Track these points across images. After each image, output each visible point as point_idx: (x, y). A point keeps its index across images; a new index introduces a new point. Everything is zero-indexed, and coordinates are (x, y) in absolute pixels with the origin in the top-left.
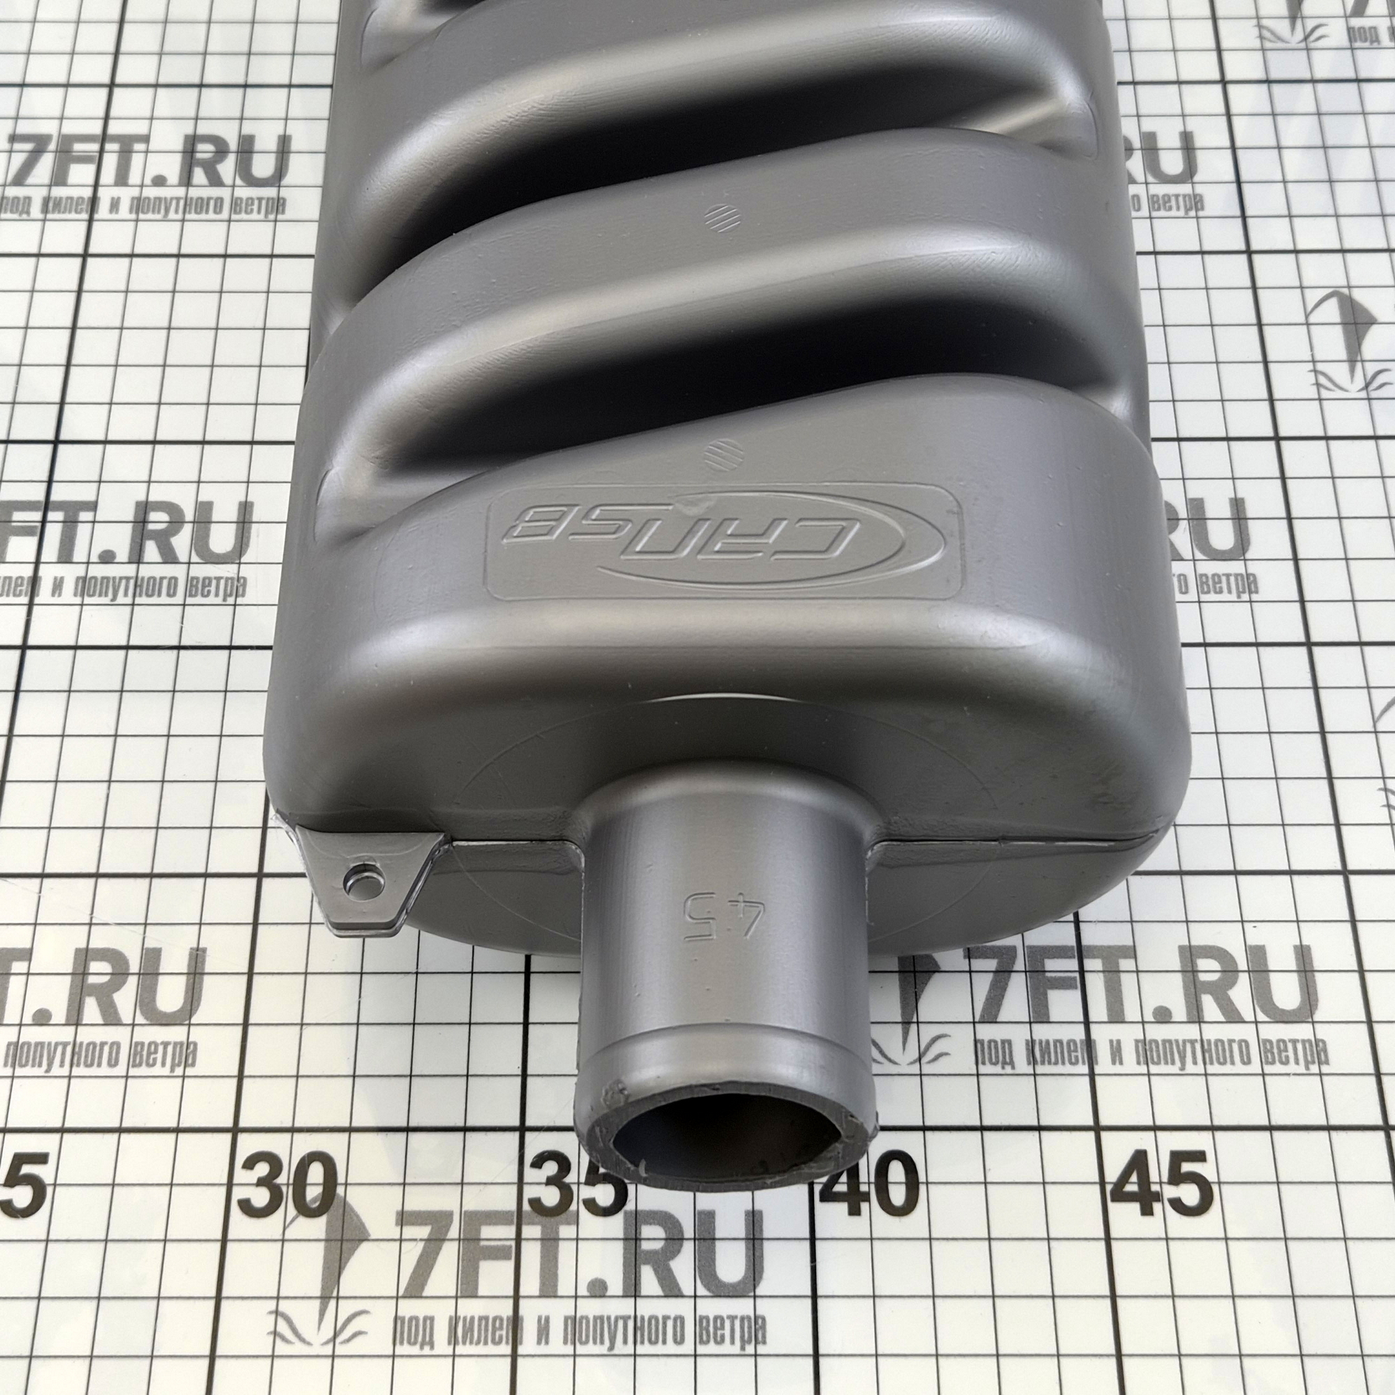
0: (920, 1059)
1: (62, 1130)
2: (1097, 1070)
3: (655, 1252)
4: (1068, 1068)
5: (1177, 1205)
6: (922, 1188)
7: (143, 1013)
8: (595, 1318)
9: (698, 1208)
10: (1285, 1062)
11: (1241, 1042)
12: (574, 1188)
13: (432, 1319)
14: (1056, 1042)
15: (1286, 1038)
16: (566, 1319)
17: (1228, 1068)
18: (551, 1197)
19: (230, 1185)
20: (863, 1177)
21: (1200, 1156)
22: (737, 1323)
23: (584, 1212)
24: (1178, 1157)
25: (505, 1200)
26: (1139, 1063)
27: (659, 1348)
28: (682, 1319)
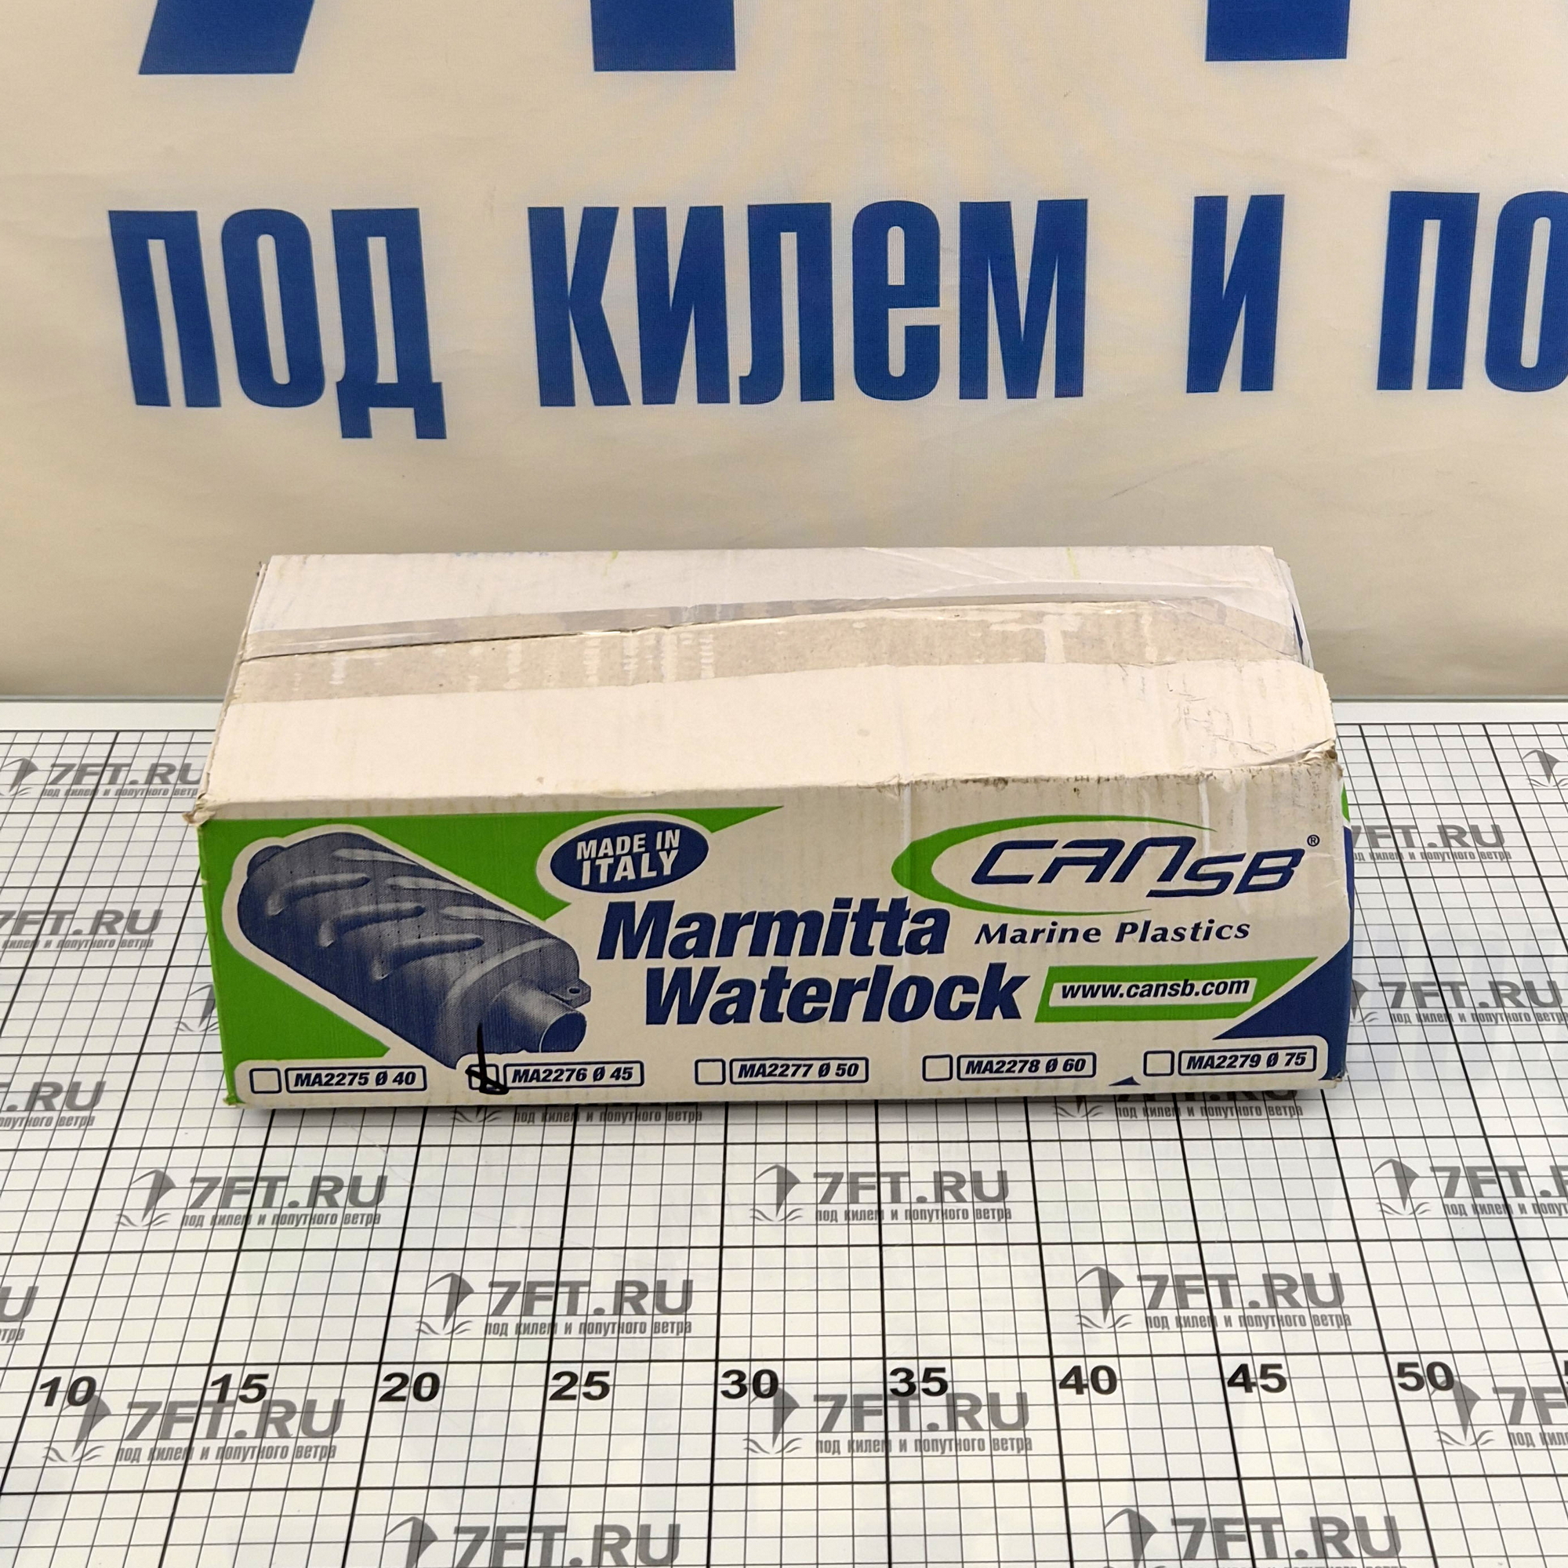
0: (1114, 1325)
1: (616, 1361)
2: (1217, 1329)
3: (965, 1411)
4: (1200, 1328)
5: (1266, 1388)
6: (1119, 1383)
7: (658, 1309)
8: (933, 1440)
9: (989, 1391)
10: (1327, 1325)
11: (1300, 1317)
12: (917, 1384)
13: (838, 1442)
14: (1193, 1317)
15: (1326, 1314)
16: (916, 1441)
17: (1293, 1328)
18: (904, 1388)
19: (716, 1384)
20: (1084, 1377)
21: (1279, 1366)
22: (1015, 1442)
23: (923, 1395)
24: (1264, 1368)
25: (878, 1389)
26: (1241, 1325)
27: (970, 1452)
28: (983, 1441)
